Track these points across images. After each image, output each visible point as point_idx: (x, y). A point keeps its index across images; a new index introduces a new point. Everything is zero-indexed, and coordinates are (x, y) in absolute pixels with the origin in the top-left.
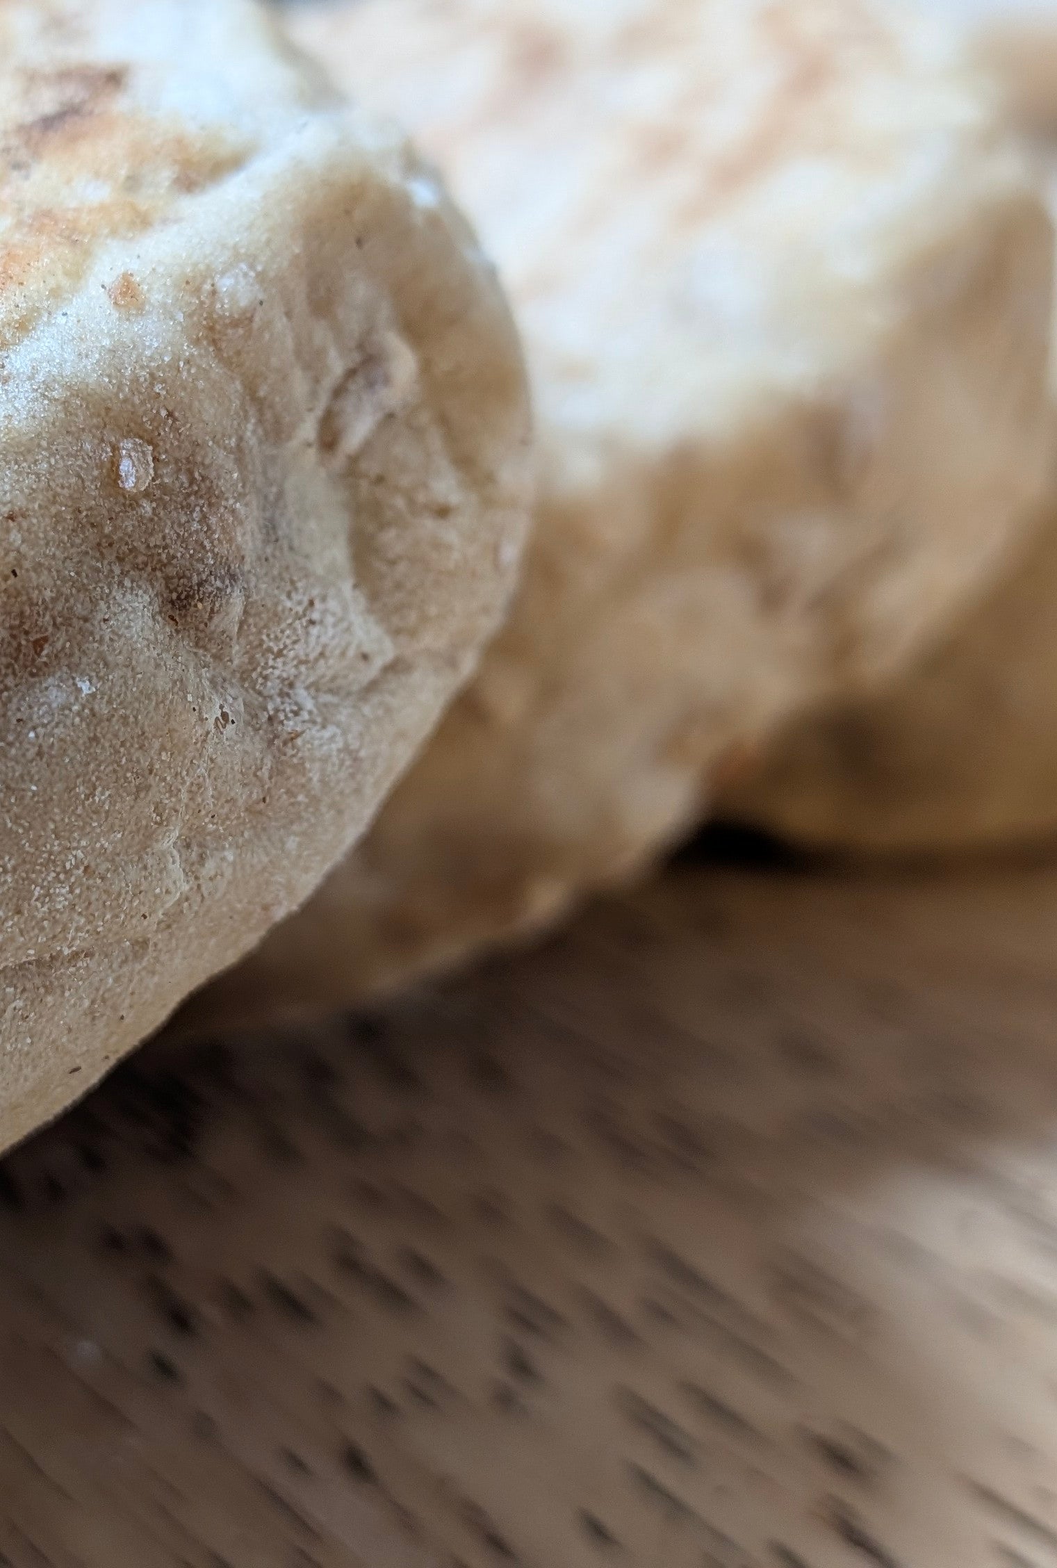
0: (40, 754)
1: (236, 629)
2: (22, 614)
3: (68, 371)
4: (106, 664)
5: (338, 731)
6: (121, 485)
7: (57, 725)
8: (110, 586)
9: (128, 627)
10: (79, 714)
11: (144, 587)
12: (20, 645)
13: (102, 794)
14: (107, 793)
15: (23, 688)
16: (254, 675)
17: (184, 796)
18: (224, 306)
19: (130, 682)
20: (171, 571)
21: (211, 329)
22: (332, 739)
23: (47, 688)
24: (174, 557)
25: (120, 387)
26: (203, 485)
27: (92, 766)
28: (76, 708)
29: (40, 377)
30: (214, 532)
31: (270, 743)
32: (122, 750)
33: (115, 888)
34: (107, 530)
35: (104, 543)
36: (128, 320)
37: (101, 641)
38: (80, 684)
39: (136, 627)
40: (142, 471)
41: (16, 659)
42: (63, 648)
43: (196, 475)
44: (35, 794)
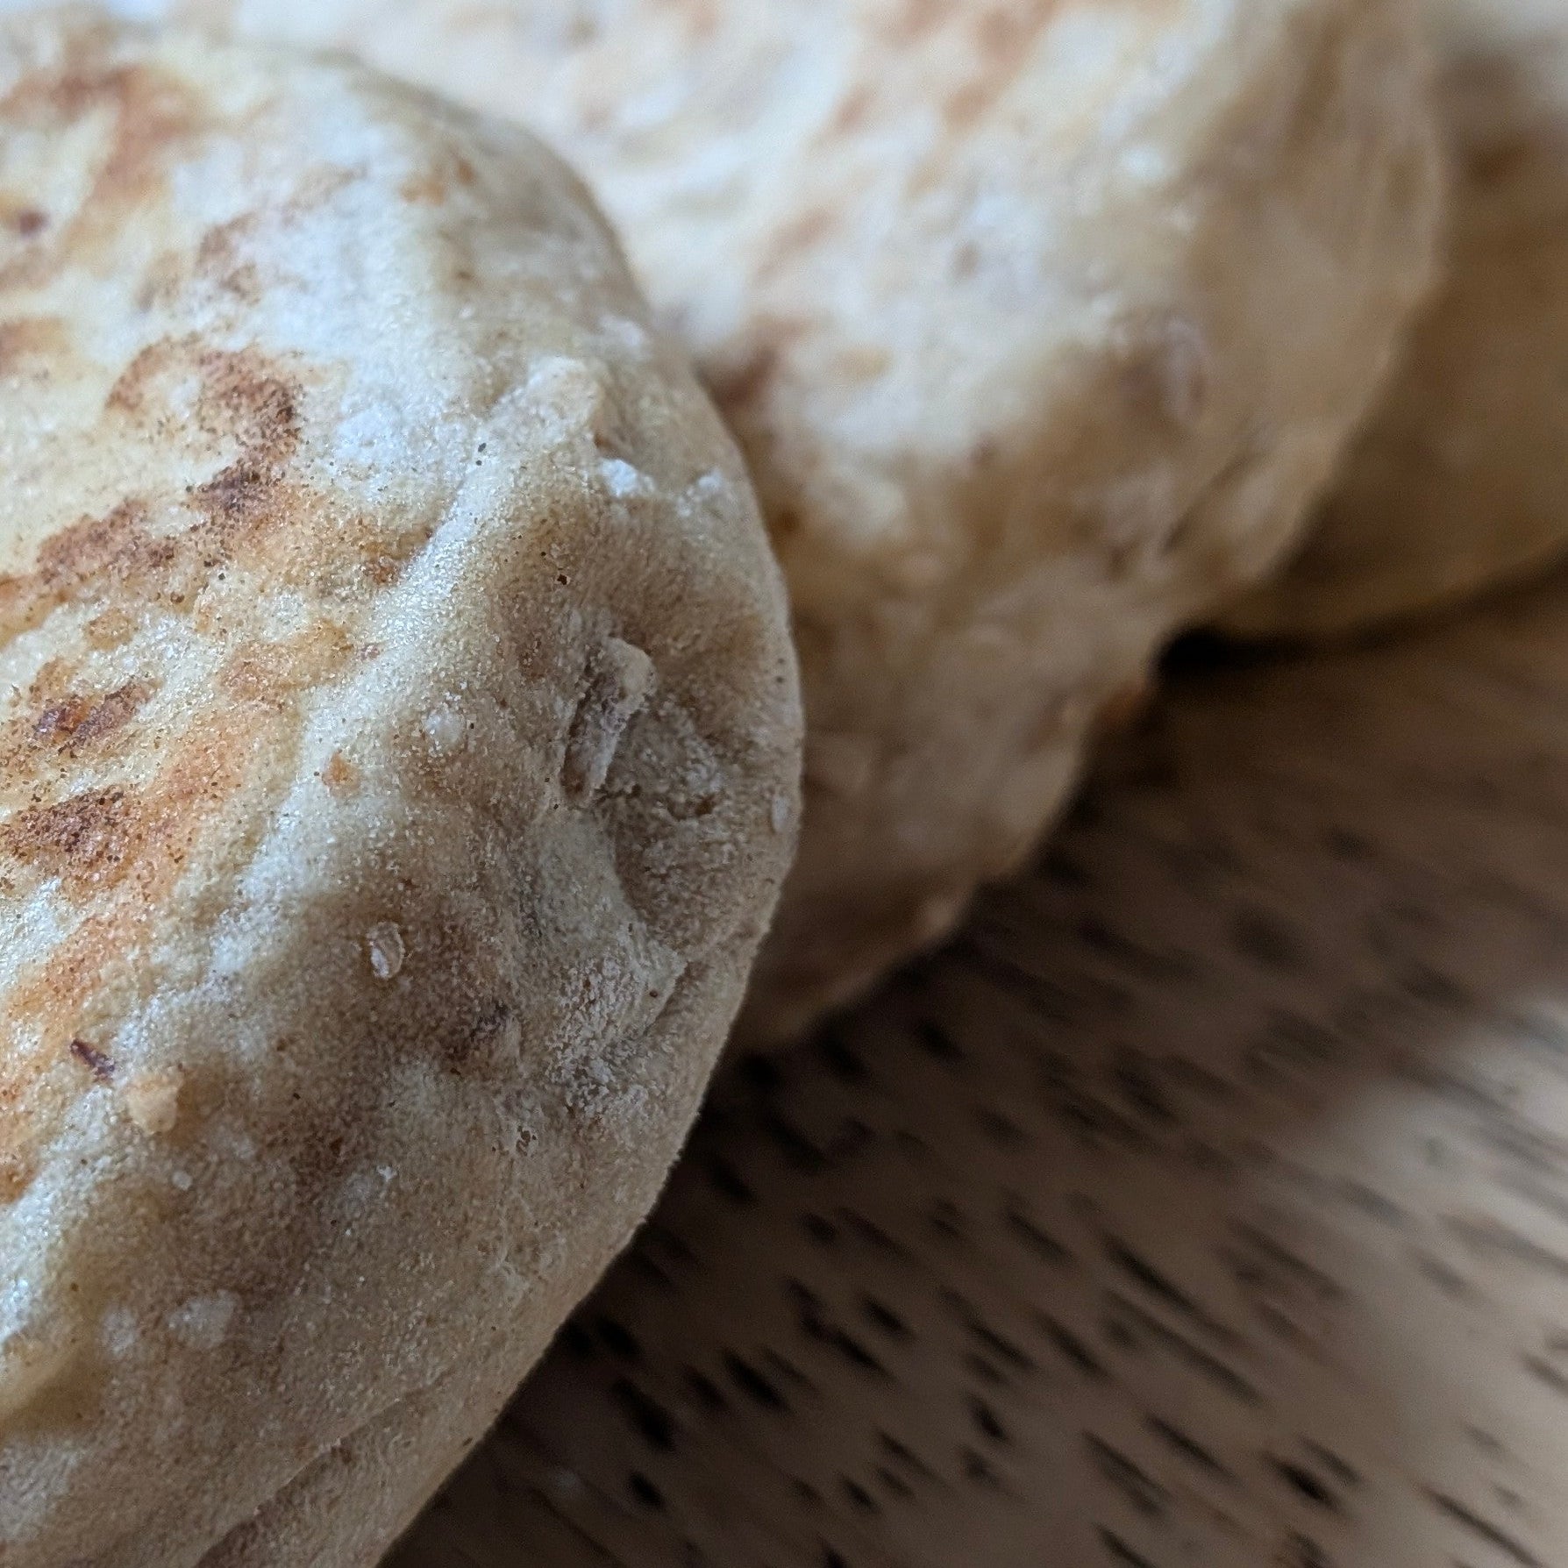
0: (360, 1246)
1: (518, 1051)
2: (312, 1126)
3: (302, 884)
4: (402, 1144)
5: (640, 1087)
6: (376, 975)
7: (369, 1215)
8: (387, 1069)
9: (414, 1104)
10: (387, 1198)
11: (420, 1056)
12: (318, 1154)
13: (426, 1257)
14: (431, 1256)
15: (330, 1190)
16: (547, 1073)
17: (503, 1223)
18: (437, 749)
19: (427, 1152)
20: (442, 1032)
21: (430, 773)
22: (636, 1098)
23: (352, 1185)
24: (442, 1019)
25: (354, 879)
26: (454, 936)
27: (410, 1240)
28: (382, 1195)
29: (277, 897)
30: (475, 979)
31: (575, 1138)
32: (435, 1214)
33: (459, 1323)
34: (374, 1018)
35: (374, 1029)
36: (347, 804)
37: (391, 1125)
38: (381, 1172)
39: (421, 1099)
40: (393, 955)
41: (318, 1167)
42: (359, 1143)
43: (446, 929)
44: (364, 1283)
